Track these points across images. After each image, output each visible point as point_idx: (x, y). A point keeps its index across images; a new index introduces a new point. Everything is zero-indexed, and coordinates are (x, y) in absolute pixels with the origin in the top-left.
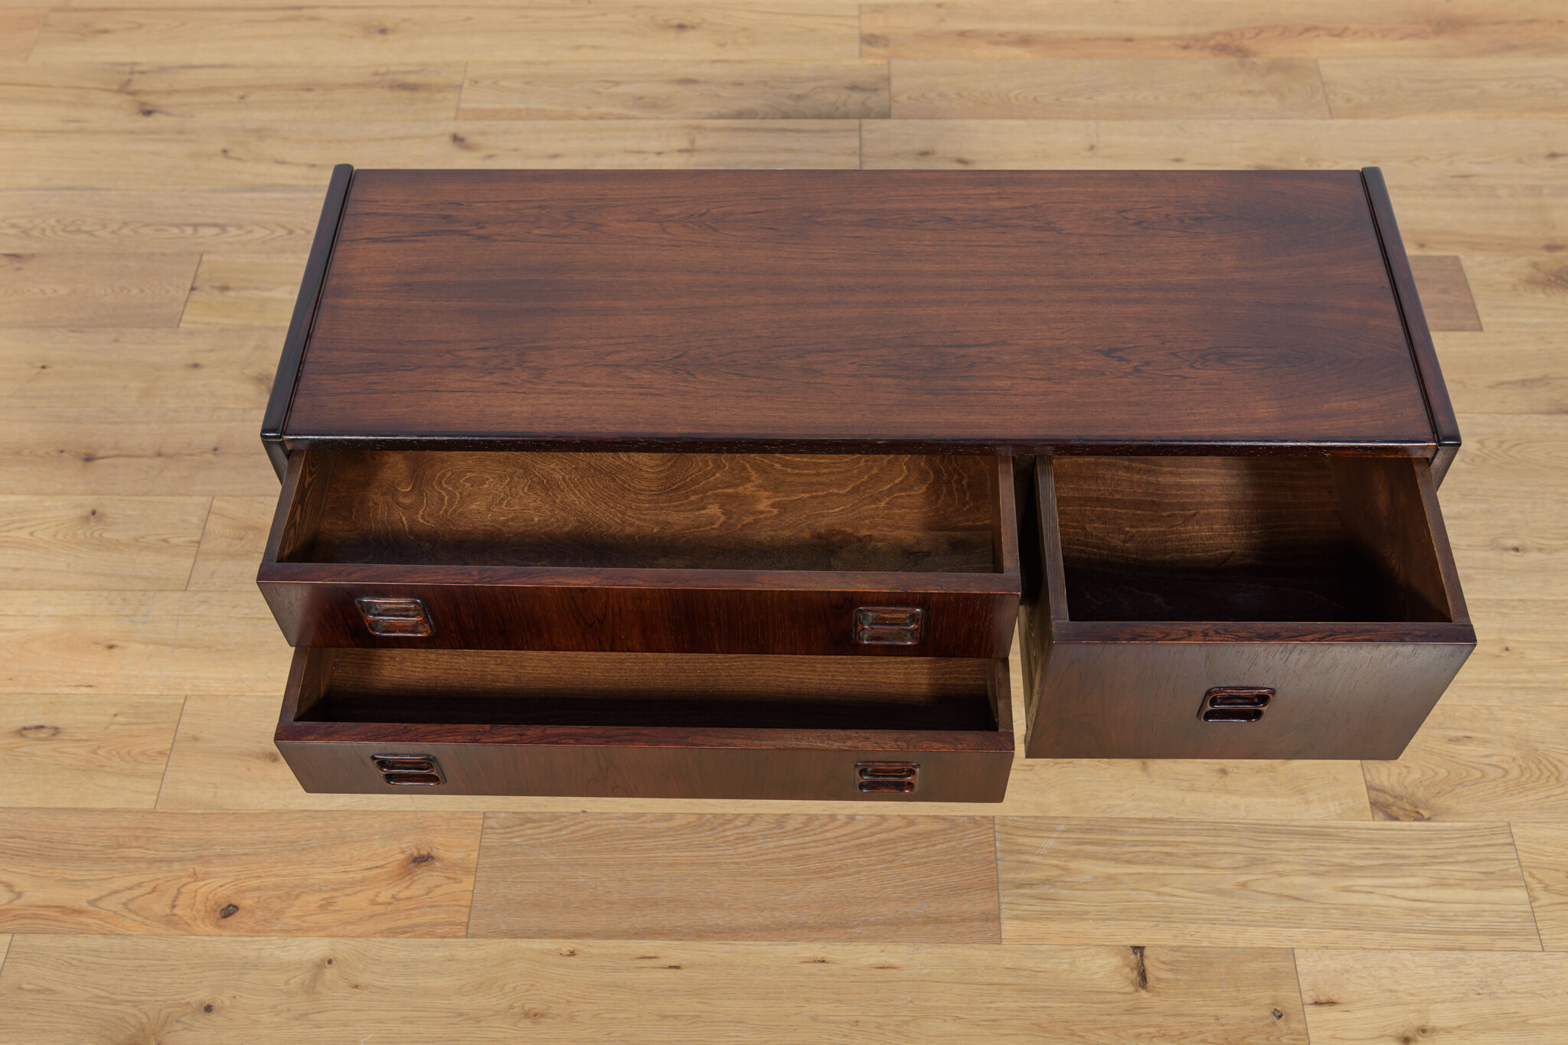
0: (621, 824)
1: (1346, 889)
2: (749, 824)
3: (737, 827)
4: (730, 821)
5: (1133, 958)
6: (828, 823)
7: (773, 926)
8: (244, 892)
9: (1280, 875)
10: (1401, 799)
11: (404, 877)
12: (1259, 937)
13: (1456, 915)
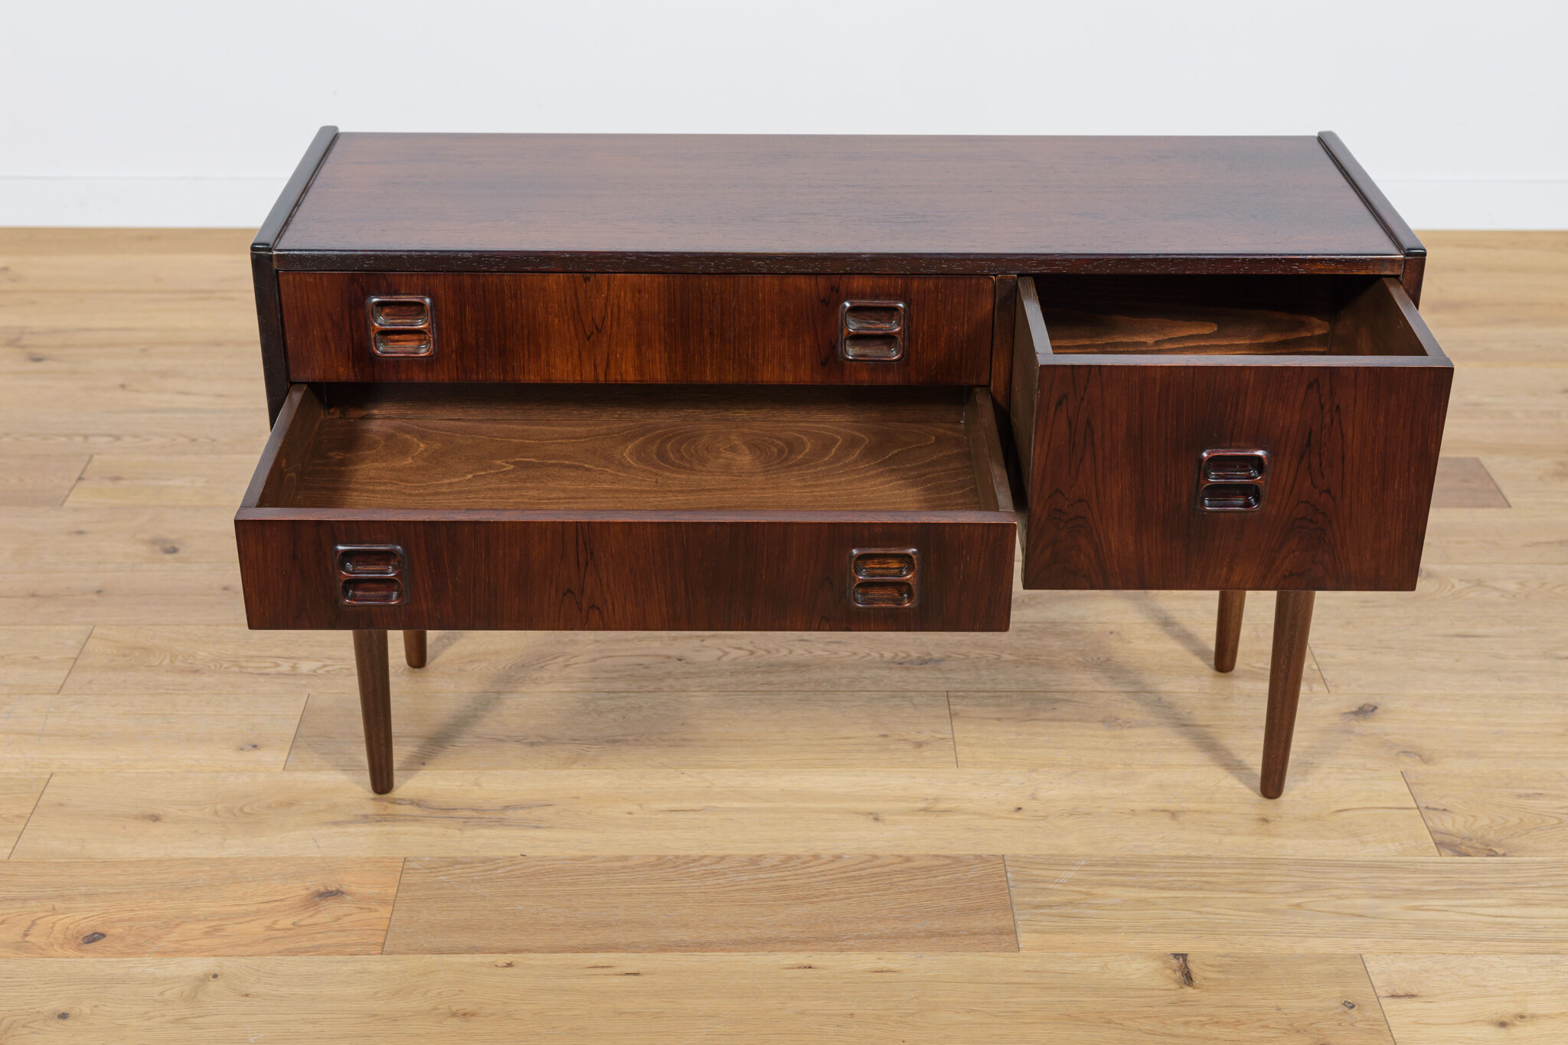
0: (566, 864)
1: (1417, 908)
2: (718, 862)
3: (705, 864)
4: (696, 860)
5: (1175, 962)
6: (811, 860)
7: (750, 941)
8: (113, 922)
9: (1340, 898)
10: (1470, 839)
11: (308, 908)
12: (1320, 945)
13: (1546, 928)
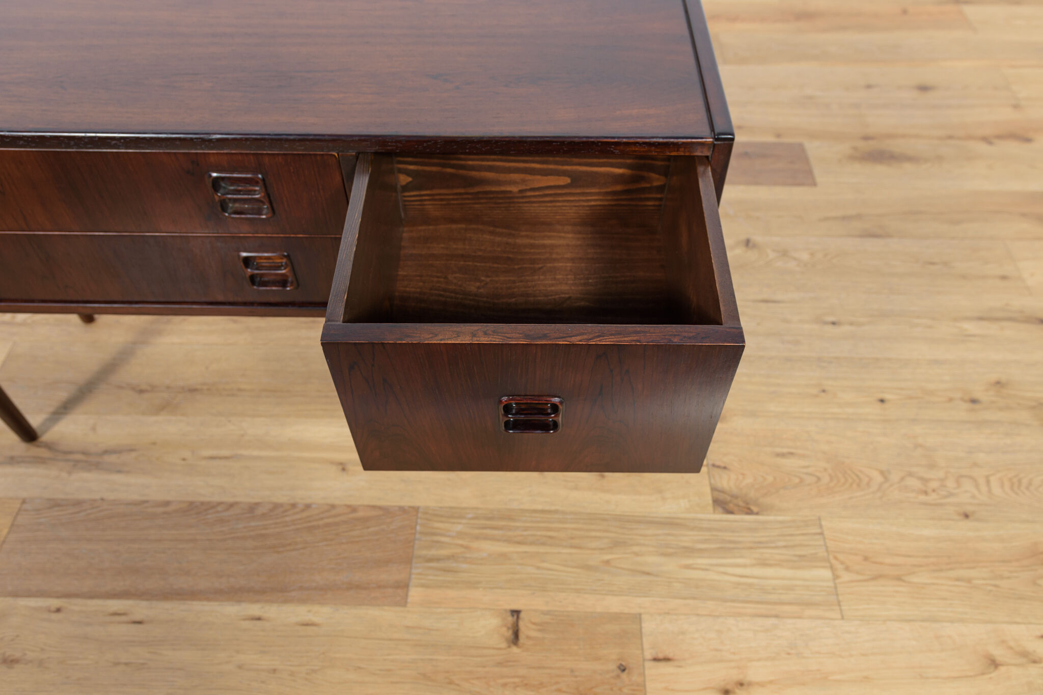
0: (127, 508)
1: (688, 567)
3: (218, 512)
4: (213, 507)
5: (510, 620)
6: (290, 510)
9: (636, 554)
10: (737, 498)
12: (614, 604)
